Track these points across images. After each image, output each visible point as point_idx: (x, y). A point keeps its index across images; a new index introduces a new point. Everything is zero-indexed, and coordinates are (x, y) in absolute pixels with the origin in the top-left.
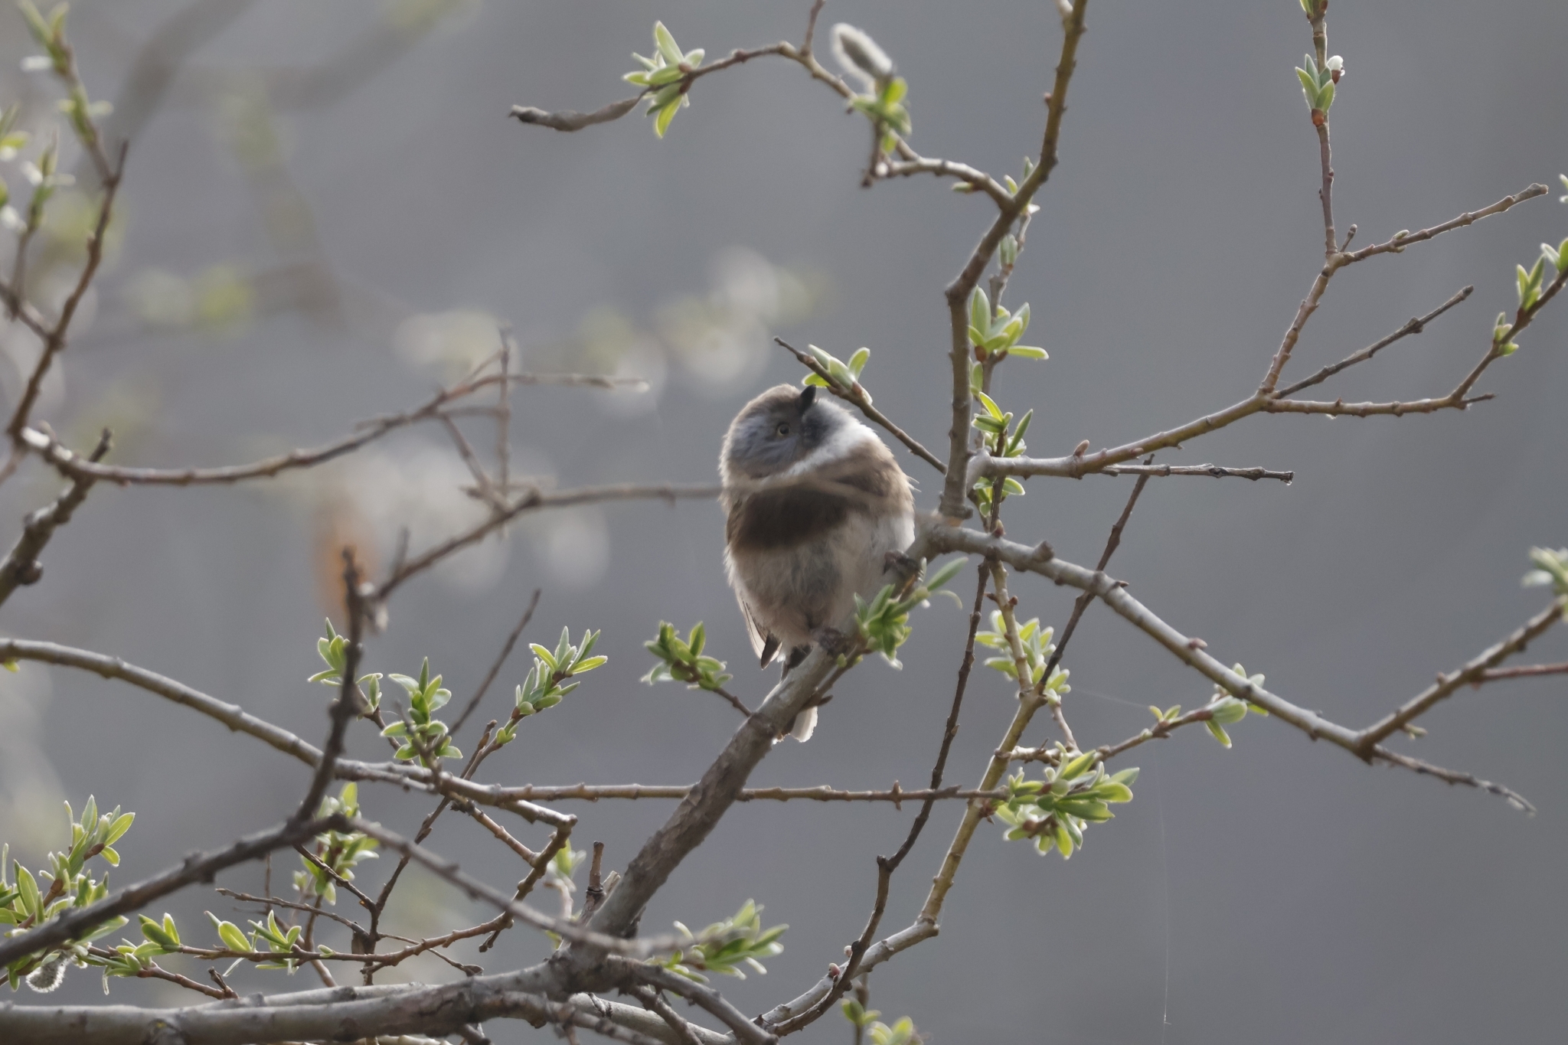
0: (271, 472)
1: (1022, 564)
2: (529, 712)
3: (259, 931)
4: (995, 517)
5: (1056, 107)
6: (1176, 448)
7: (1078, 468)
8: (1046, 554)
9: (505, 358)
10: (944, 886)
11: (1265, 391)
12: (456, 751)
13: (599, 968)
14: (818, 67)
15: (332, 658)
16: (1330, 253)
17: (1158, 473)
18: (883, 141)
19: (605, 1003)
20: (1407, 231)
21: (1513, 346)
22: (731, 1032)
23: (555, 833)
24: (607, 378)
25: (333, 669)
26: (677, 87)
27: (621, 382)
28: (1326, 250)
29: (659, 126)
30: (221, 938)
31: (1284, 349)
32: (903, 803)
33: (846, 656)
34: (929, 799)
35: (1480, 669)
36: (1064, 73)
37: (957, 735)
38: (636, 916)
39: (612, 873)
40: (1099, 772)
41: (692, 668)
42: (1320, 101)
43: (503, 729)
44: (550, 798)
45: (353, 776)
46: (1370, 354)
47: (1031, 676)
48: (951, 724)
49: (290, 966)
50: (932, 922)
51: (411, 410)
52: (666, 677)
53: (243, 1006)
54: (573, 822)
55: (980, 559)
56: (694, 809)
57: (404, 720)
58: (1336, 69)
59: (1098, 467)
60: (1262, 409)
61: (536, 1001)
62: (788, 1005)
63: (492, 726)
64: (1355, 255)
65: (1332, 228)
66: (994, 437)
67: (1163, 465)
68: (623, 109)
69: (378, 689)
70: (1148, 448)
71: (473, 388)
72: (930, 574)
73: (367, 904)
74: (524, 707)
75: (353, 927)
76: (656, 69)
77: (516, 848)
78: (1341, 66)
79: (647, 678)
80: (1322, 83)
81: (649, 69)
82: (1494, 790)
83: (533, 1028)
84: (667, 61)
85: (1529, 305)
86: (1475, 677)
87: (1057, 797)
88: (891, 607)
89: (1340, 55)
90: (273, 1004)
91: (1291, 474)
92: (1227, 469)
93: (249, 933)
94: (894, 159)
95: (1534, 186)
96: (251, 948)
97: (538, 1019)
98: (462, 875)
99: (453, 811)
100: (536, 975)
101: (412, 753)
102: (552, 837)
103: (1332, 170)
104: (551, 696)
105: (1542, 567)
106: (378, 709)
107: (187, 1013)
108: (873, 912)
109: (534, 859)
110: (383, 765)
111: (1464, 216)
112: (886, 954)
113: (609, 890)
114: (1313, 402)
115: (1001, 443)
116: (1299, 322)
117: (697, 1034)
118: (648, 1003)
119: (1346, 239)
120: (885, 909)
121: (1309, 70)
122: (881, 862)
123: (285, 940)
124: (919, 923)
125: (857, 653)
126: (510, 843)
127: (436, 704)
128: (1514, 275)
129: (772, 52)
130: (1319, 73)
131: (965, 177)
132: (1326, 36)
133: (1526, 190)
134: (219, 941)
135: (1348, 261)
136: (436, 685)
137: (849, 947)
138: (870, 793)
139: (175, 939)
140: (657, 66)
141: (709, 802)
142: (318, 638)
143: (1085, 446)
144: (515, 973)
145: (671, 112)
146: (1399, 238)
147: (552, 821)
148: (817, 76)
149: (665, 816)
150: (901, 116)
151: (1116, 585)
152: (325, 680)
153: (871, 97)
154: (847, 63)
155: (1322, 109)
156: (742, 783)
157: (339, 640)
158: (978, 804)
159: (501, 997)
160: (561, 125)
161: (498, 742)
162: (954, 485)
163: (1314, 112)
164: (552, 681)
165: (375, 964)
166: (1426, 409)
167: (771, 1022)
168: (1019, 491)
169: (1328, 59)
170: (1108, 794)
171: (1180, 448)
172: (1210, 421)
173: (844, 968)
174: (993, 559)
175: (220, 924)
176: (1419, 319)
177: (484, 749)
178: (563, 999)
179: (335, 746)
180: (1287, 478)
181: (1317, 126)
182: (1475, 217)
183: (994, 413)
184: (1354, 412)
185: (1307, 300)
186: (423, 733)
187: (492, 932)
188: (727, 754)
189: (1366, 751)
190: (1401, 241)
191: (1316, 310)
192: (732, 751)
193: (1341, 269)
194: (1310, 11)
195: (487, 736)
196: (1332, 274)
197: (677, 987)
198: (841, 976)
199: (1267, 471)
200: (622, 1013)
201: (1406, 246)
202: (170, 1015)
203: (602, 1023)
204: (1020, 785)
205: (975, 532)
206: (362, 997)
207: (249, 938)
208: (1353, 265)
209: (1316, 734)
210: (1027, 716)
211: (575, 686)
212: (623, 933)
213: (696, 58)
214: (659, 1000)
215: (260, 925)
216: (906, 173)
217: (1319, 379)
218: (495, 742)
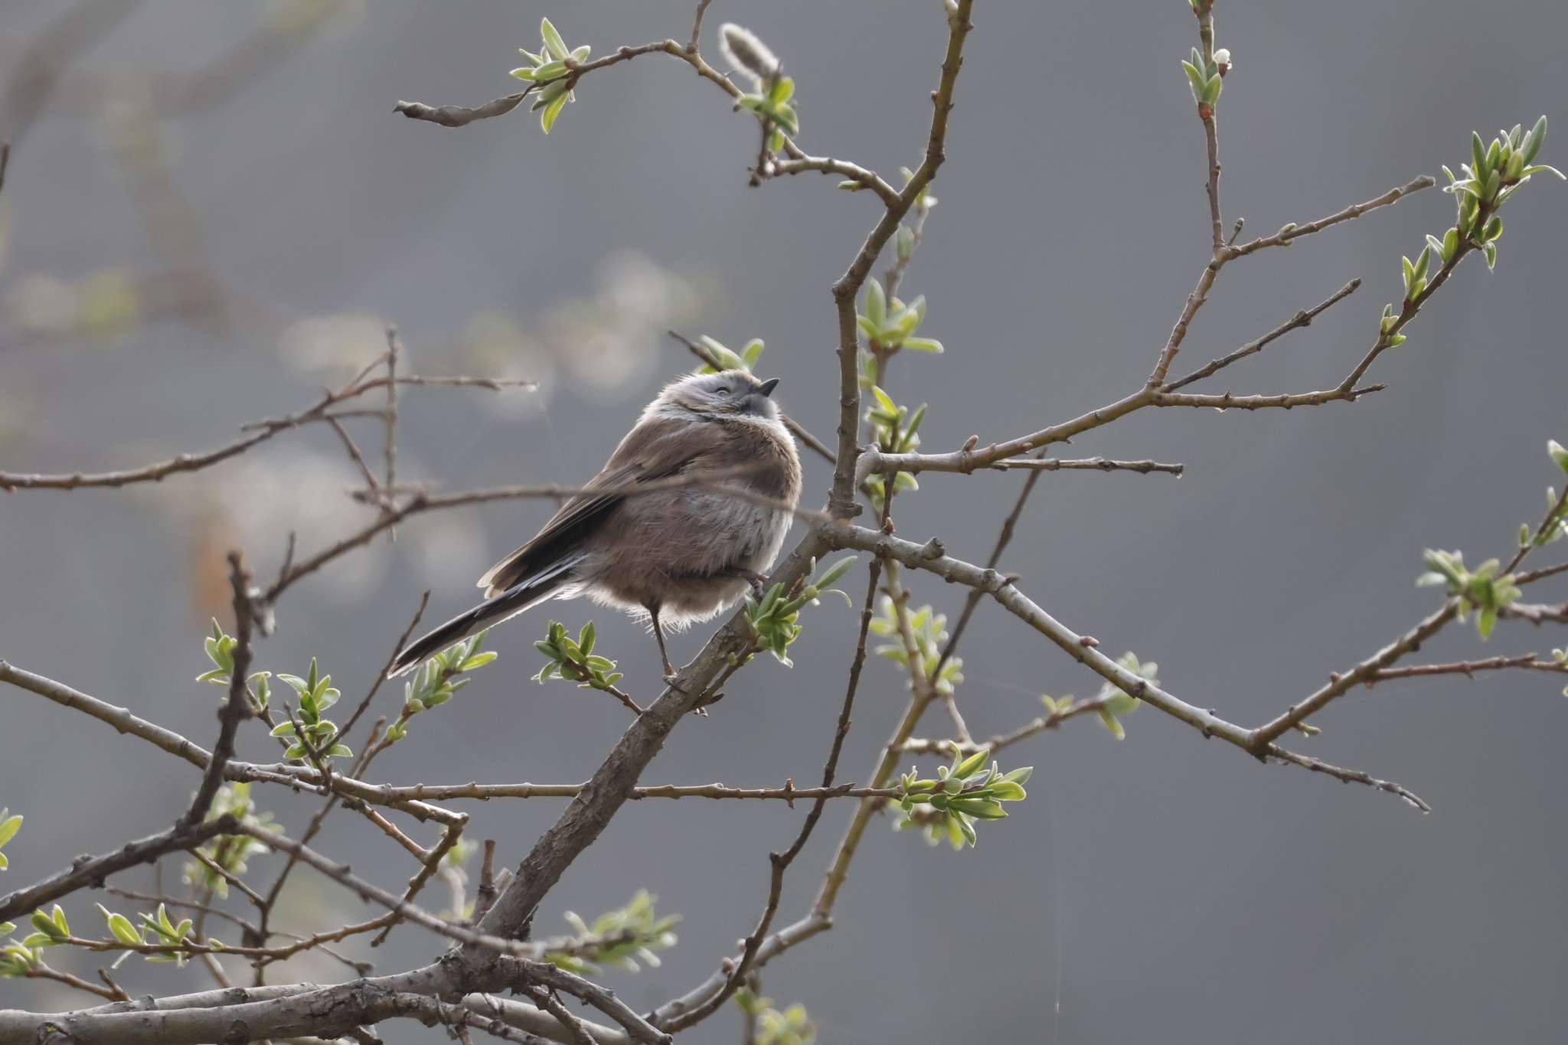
0: (158, 476)
1: (914, 562)
2: (421, 709)
3: (149, 924)
4: (886, 513)
5: (943, 105)
6: (1065, 443)
7: (967, 463)
8: (937, 551)
9: (391, 360)
10: (837, 880)
11: (1154, 385)
12: (346, 750)
13: (493, 966)
14: (704, 65)
15: (220, 656)
16: (1217, 246)
17: (1048, 467)
18: (770, 139)
19: (497, 1001)
20: (1294, 224)
21: (1400, 336)
22: (623, 1029)
23: (447, 831)
24: (494, 380)
25: (221, 668)
26: (564, 82)
27: (507, 384)
28: (1213, 244)
29: (546, 120)
30: (111, 930)
31: (1172, 343)
32: (795, 801)
33: (736, 655)
34: (821, 797)
35: (1374, 667)
36: (951, 70)
37: (849, 732)
38: (529, 916)
39: (504, 870)
40: (992, 771)
41: (583, 667)
42: (1206, 94)
43: (393, 726)
44: (442, 797)
45: (243, 777)
46: (1259, 347)
47: (923, 666)
48: (844, 721)
49: (180, 959)
50: (825, 915)
51: (297, 414)
52: (556, 676)
53: (133, 1008)
54: (465, 820)
55: (871, 556)
56: (587, 807)
57: (292, 720)
58: (1223, 62)
59: (988, 462)
60: (1151, 403)
61: (429, 1002)
62: (682, 1000)
63: (380, 723)
64: (1242, 248)
65: (1220, 221)
66: (887, 432)
67: (1052, 460)
68: (510, 104)
69: (267, 687)
70: (1037, 443)
71: (360, 391)
72: (820, 573)
73: (258, 903)
74: (415, 705)
75: (244, 925)
76: (543, 65)
77: (407, 845)
78: (1228, 59)
79: (538, 676)
80: (1209, 77)
81: (536, 65)
82: (1388, 788)
83: (426, 1026)
84: (553, 57)
85: (1415, 295)
86: (1369, 676)
87: (950, 795)
88: (780, 605)
89: (1226, 48)
90: (164, 1007)
91: (1181, 467)
92: (1117, 462)
93: (140, 926)
94: (781, 157)
95: (1421, 178)
96: (141, 940)
97: (430, 1018)
98: (352, 877)
99: (344, 809)
100: (429, 975)
101: (301, 753)
102: (443, 835)
103: (1218, 163)
104: (441, 692)
105: (1438, 568)
106: (267, 708)
107: (77, 1017)
108: (767, 908)
109: (425, 857)
110: (273, 766)
111: (1352, 209)
112: (779, 948)
113: (501, 888)
114: (1202, 395)
115: (894, 437)
116: (1186, 316)
117: (590, 1031)
118: (542, 1002)
119: (1233, 232)
120: (779, 905)
121: (1196, 64)
122: (774, 859)
123: (175, 933)
124: (813, 917)
125: (748, 652)
126: (401, 840)
127: (325, 703)
128: (1399, 267)
129: (658, 49)
130: (1206, 66)
131: (853, 175)
132: (1212, 30)
133: (1413, 182)
134: (109, 933)
135: (1235, 254)
136: (325, 684)
137: (743, 941)
138: (762, 790)
139: (65, 930)
140: (543, 62)
141: (601, 800)
142: (204, 638)
143: (974, 441)
144: (409, 973)
145: (557, 108)
146: (1287, 231)
147: (444, 819)
148: (703, 73)
149: (556, 814)
150: (789, 115)
151: (1008, 582)
152: (213, 679)
153: (759, 97)
154: (734, 61)
155: (1209, 103)
156: (635, 782)
157: (226, 640)
158: (871, 799)
159: (393, 998)
160: (446, 120)
161: (388, 740)
162: (844, 482)
163: (1201, 105)
164: (442, 677)
165: (266, 958)
166: (1314, 401)
167: (665, 1017)
168: (910, 484)
169: (1214, 52)
170: (1001, 793)
171: (1069, 443)
172: (1099, 415)
173: (737, 963)
174: (884, 555)
175: (111, 916)
176: (1307, 313)
177: (374, 747)
178: (457, 1001)
179: (225, 748)
180: (1177, 471)
181: (1204, 119)
182: (1362, 210)
183: (887, 408)
184: (1243, 405)
185: (1195, 294)
186: (312, 732)
187: (384, 929)
188: (618, 752)
189: (1260, 748)
190: (1288, 234)
191: (1204, 303)
192: (624, 749)
193: (1228, 263)
194: (1196, 5)
195: (375, 734)
196: (1220, 268)
197: (571, 987)
198: (734, 971)
199: (1157, 464)
200: (515, 1011)
201: (1293, 239)
202: (59, 1019)
203: (496, 1024)
204: (913, 783)
205: (866, 529)
206: (254, 999)
207: (139, 930)
208: (1240, 258)
209: (1210, 732)
210: (919, 710)
211: (466, 683)
212: (516, 933)
213: (584, 54)
214: (553, 998)
215: (150, 917)
216: (793, 171)
217: (1208, 372)
218: (385, 740)
